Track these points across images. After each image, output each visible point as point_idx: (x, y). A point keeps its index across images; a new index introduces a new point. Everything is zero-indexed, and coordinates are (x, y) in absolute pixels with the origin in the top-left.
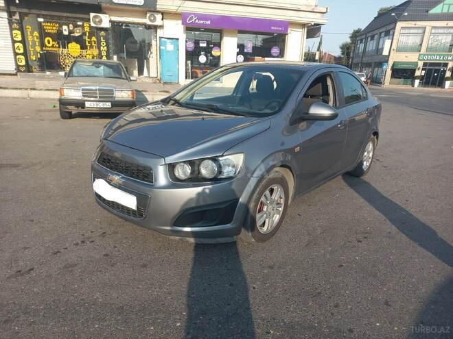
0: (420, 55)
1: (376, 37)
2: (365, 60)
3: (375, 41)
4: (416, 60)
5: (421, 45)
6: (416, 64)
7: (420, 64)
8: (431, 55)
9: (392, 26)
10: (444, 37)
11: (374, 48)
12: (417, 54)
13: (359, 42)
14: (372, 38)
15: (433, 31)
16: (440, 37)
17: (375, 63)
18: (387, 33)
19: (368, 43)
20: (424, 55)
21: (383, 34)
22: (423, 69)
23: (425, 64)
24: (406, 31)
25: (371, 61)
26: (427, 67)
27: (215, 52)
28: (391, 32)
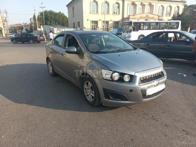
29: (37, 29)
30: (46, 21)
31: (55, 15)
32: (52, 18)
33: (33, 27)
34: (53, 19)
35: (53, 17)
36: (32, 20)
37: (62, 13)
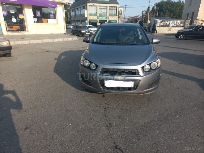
0: (97, 17)
1: (79, 9)
2: (76, 19)
3: (79, 11)
4: (97, 19)
5: (97, 12)
6: (97, 20)
7: (98, 21)
8: (101, 17)
9: (85, 5)
10: (104, 10)
11: (79, 14)
12: (96, 16)
13: (72, 11)
14: (78, 9)
15: (100, 8)
16: (103, 10)
17: (81, 20)
18: (84, 8)
19: (76, 12)
20: (99, 17)
21: (82, 8)
22: (100, 23)
23: (100, 21)
24: (91, 7)
25: (79, 19)
26: (101, 22)
27: (21, 16)
28: (85, 7)
29: (147, 21)
30: (160, 13)
31: (173, 5)
32: (167, 9)
33: (144, 19)
34: (169, 10)
35: (169, 8)
36: (144, 12)
37: (182, 2)
